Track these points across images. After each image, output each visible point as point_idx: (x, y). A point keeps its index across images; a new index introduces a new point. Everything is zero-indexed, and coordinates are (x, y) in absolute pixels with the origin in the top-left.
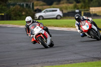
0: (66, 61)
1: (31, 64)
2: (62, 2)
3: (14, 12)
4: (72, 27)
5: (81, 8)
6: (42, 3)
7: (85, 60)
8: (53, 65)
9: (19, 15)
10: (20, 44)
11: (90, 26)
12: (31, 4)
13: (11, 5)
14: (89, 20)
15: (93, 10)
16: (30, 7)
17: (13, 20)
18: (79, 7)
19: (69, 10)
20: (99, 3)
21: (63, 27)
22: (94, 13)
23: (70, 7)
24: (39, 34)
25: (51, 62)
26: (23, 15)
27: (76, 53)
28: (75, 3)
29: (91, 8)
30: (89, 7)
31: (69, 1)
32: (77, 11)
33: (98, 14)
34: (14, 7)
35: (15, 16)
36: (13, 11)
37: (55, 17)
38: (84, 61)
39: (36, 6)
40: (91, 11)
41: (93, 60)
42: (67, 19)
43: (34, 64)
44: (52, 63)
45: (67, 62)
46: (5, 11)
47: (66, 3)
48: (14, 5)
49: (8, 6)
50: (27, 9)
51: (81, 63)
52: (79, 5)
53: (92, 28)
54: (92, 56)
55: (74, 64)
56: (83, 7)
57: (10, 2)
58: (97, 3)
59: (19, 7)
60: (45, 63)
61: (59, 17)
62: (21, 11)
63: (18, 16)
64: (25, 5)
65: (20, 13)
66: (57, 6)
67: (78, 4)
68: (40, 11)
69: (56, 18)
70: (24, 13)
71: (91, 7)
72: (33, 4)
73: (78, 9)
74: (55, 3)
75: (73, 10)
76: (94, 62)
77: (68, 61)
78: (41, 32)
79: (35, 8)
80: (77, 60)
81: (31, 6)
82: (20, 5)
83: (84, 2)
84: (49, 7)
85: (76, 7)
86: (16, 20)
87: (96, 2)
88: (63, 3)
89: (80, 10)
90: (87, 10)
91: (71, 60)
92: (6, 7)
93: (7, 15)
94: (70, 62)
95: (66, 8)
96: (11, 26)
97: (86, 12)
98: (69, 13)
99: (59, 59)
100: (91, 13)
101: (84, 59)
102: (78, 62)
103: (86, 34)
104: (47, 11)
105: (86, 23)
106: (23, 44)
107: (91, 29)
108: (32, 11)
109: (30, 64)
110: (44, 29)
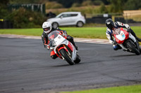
0: (90, 84)
1: (42, 89)
2: (84, 3)
3: (18, 17)
4: (98, 38)
5: (111, 11)
6: (56, 4)
7: (117, 84)
8: (72, 90)
9: (25, 22)
10: (26, 61)
11: (127, 36)
12: (42, 5)
13: (14, 7)
14: (124, 27)
15: (128, 14)
16: (39, 10)
17: (16, 28)
18: (109, 10)
19: (95, 14)
20: (136, 4)
21: (86, 37)
22: (129, 18)
23: (96, 10)
24: (62, 46)
25: (69, 87)
26: (29, 21)
27: (104, 74)
28: (102, 4)
29: (125, 12)
30: (122, 10)
31: (94, 1)
32: (106, 15)
33: (134, 20)
34: (18, 10)
35: (19, 22)
36: (16, 15)
37: (75, 23)
38: (115, 86)
39: (49, 8)
40: (125, 15)
41: (127, 84)
42: (92, 26)
43: (45, 89)
44: (71, 88)
45: (91, 86)
46: (4, 16)
47: (90, 4)
48: (17, 7)
49: (10, 8)
50: (36, 13)
51: (110, 88)
52: (108, 7)
53: (130, 39)
54: (127, 78)
55: (102, 89)
56: (114, 11)
57: (11, 3)
58: (134, 5)
59: (24, 10)
60: (60, 87)
61: (80, 25)
62: (28, 16)
63: (23, 23)
64: (33, 7)
65: (26, 19)
66: (77, 8)
67: (106, 6)
68: (53, 15)
69: (77, 26)
70: (31, 19)
71: (126, 10)
72: (44, 6)
73: (106, 13)
74: (74, 5)
75: (100, 14)
76: (129, 87)
77: (93, 85)
78: (64, 43)
79: (47, 11)
80: (105, 83)
81: (41, 8)
82: (25, 7)
83: (116, 3)
84: (66, 9)
85: (103, 10)
86: (20, 28)
87: (132, 2)
88: (86, 5)
89: (110, 14)
90: (120, 15)
91: (97, 84)
92: (6, 10)
93: (8, 21)
94: (95, 86)
95: (91, 12)
96: (13, 36)
97: (118, 16)
98: (94, 18)
99: (81, 82)
100: (125, 18)
101: (116, 82)
102: (107, 87)
103: (121, 45)
104: (64, 16)
105: (122, 32)
106: (30, 62)
107: (127, 39)
108: (43, 16)
109: (40, 90)
110: (67, 39)
